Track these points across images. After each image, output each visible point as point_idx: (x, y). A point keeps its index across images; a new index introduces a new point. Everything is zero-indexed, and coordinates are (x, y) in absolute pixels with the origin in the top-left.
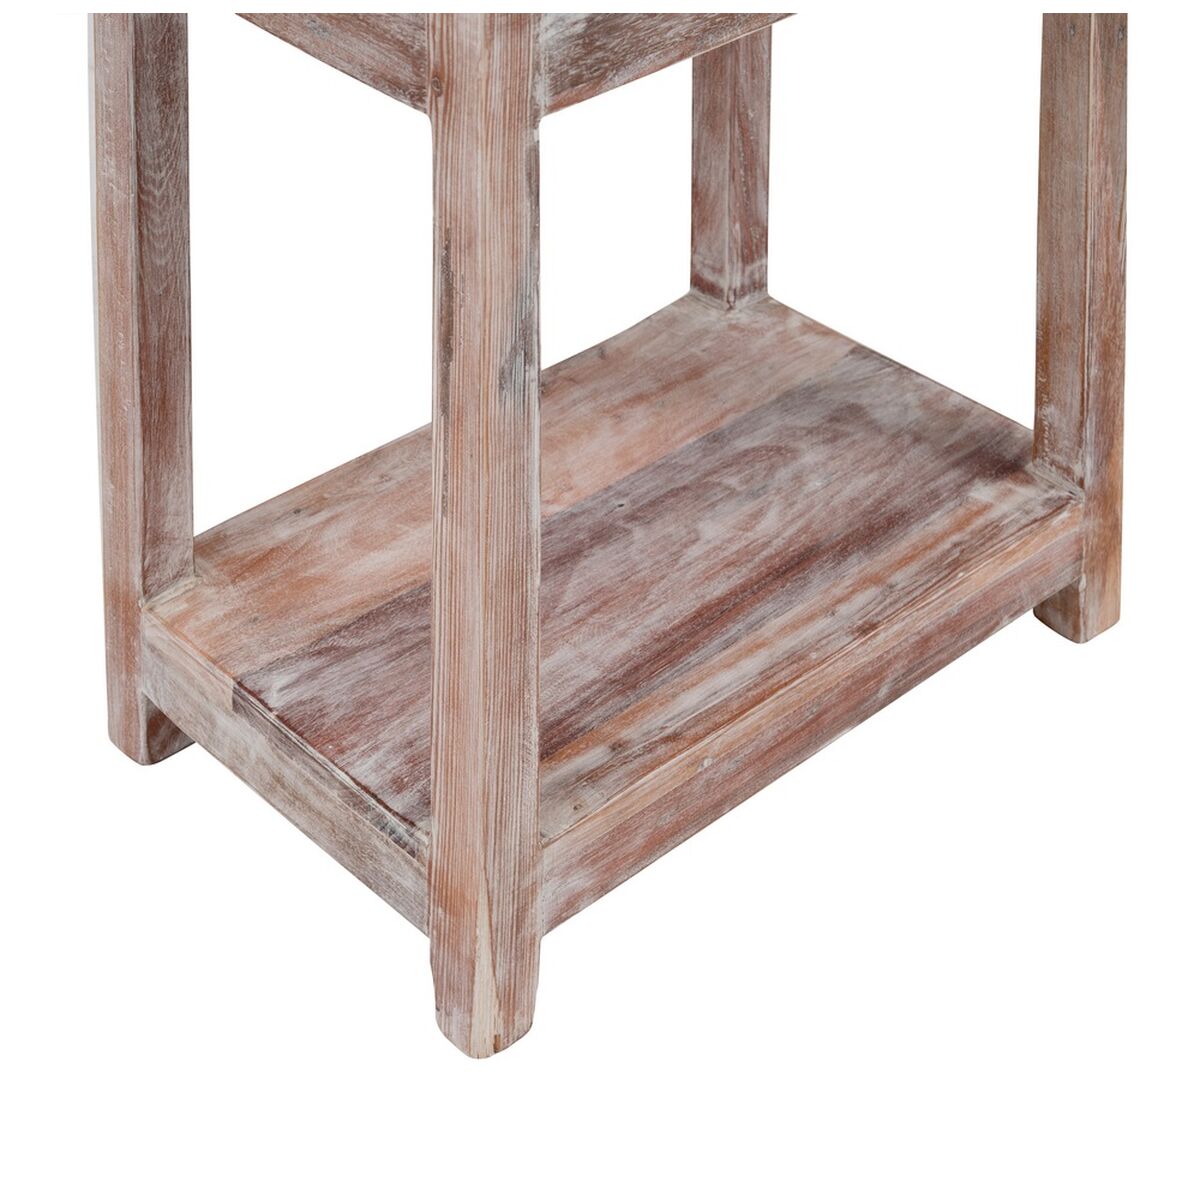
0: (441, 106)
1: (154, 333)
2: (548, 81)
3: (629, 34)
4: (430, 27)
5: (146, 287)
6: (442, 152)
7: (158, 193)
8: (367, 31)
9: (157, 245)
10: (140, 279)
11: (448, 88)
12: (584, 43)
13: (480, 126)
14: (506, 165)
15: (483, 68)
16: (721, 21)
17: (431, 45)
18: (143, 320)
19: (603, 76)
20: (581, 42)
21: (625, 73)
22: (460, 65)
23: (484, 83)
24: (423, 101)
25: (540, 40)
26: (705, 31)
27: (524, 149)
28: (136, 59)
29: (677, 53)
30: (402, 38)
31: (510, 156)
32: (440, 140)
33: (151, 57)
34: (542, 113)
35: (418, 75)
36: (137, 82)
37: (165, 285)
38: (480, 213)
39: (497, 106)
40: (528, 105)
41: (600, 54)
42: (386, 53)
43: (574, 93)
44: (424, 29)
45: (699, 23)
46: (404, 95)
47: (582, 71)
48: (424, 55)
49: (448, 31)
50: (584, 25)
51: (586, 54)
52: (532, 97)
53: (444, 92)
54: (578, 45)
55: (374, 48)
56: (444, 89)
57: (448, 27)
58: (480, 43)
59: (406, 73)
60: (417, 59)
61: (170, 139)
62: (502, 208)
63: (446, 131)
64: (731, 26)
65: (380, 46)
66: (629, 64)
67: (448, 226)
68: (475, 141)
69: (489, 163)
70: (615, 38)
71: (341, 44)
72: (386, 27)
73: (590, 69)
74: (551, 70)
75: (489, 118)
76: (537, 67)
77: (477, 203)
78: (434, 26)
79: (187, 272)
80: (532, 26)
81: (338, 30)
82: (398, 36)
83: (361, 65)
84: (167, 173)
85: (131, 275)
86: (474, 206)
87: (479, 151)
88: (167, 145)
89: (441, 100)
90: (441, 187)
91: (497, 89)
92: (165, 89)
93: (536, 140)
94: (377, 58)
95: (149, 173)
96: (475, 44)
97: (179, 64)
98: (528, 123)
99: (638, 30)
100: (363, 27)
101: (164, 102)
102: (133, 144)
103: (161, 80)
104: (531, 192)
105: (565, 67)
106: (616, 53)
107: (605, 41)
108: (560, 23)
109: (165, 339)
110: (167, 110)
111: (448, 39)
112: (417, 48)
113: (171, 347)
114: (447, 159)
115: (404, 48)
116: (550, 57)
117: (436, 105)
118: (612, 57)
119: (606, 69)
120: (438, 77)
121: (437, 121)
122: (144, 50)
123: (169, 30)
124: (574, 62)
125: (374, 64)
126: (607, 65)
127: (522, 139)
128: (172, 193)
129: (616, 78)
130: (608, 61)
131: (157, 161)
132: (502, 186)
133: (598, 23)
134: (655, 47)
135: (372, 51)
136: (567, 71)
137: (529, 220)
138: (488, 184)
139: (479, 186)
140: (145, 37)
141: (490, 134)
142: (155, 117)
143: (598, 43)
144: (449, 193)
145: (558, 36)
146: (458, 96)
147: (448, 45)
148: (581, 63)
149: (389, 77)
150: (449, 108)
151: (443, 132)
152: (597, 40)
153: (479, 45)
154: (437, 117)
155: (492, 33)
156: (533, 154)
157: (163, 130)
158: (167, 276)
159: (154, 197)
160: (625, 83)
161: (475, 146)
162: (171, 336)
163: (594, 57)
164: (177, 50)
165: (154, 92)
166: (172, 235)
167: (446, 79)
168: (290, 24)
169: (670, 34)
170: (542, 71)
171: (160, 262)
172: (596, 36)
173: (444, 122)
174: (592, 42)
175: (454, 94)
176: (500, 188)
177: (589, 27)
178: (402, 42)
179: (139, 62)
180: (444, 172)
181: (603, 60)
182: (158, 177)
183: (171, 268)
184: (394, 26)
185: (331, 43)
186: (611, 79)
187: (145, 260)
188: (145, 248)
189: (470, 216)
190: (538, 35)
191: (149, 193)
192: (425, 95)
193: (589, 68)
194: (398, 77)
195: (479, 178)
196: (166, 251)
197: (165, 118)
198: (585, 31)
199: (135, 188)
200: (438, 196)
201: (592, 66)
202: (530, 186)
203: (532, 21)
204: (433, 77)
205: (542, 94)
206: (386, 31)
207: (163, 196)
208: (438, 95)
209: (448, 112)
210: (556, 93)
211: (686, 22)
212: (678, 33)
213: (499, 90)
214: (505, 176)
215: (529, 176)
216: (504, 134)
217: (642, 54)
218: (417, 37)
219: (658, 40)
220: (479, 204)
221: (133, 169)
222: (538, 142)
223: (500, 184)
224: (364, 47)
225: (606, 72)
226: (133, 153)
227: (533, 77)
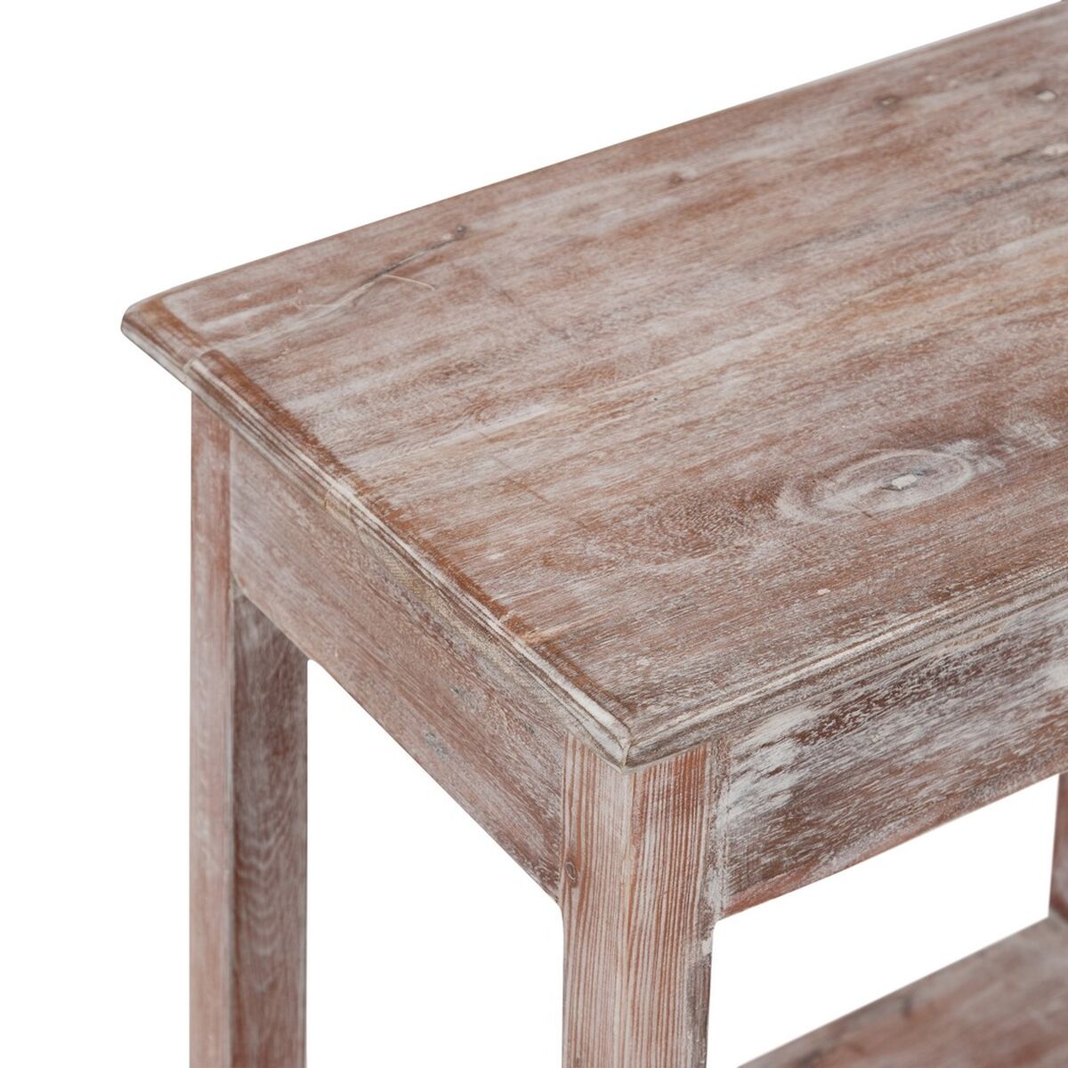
0: (576, 900)
1: (254, 1039)
2: (728, 876)
3: (857, 801)
4: (567, 795)
5: (244, 984)
6: (575, 959)
7: (263, 867)
8: (493, 771)
9: (260, 931)
10: (236, 975)
11: (584, 879)
12: (786, 821)
13: (622, 944)
14: (657, 991)
15: (627, 871)
16: (1005, 768)
17: (567, 817)
18: (239, 1025)
19: (814, 861)
20: (781, 819)
21: (848, 853)
22: (600, 856)
23: (628, 889)
24: (555, 887)
25: (718, 823)
26: (978, 783)
27: (686, 967)
28: (236, 701)
29: (933, 817)
30: (533, 796)
31: (664, 979)
32: (572, 942)
33: (257, 697)
34: (716, 917)
35: (550, 851)
36: (237, 730)
37: (270, 979)
38: (616, 1054)
39: (646, 917)
40: (696, 909)
41: (810, 833)
42: (515, 808)
43: (767, 887)
44: (559, 795)
45: (969, 774)
46: (533, 869)
47: (780, 857)
48: (558, 829)
49: (587, 807)
50: (788, 796)
51: (788, 835)
52: (702, 899)
53: (580, 884)
54: (775, 824)
55: (501, 797)
56: (580, 880)
57: (587, 802)
58: (624, 836)
59: (536, 843)
60: (551, 829)
61: (282, 798)
62: (649, 1048)
63: (580, 935)
64: (1021, 771)
65: (508, 796)
66: (856, 839)
67: (578, 1056)
68: (614, 961)
69: (631, 990)
70: (834, 809)
71: (462, 775)
72: (514, 774)
73: (794, 854)
74: (734, 861)
75: (633, 933)
76: (711, 860)
77: (613, 1041)
78: (571, 795)
79: (301, 961)
80: (706, 807)
81: (460, 757)
82: (529, 792)
83: (486, 812)
84: (277, 840)
85: (224, 970)
86: (609, 1043)
87: (619, 975)
88: (279, 806)
89: (576, 892)
90: (571, 1004)
91: (647, 894)
92: (277, 737)
93: (705, 952)
94: (503, 810)
95: (251, 842)
96: (618, 835)
97: (297, 703)
98: (695, 933)
99: (874, 794)
100: (489, 764)
101: (276, 753)
102: (229, 807)
103: (271, 725)
104: (695, 1021)
105: (755, 855)
106: (835, 828)
107: (819, 814)
108: (750, 798)
109: (268, 1046)
110: (279, 763)
111: (586, 818)
112: (550, 815)
113: (277, 1055)
114: (580, 971)
115: (536, 811)
116: (732, 845)
117: (570, 898)
118: (829, 834)
119: (820, 851)
120: (573, 864)
121: (570, 916)
122: (248, 689)
123: (285, 661)
124: (770, 847)
125: (500, 816)
126: (820, 845)
127: (683, 955)
128: (284, 864)
129: (835, 861)
130: (822, 840)
131: (262, 827)
132: (650, 1019)
133: (810, 792)
134: (896, 814)
135: (499, 800)
136: (758, 860)
137: (690, 1057)
138: (629, 1016)
139: (617, 1019)
140: (250, 673)
141: (634, 954)
142: (262, 772)
143: (808, 819)
144: (580, 1016)
145: (745, 816)
146: (596, 895)
147: (587, 826)
148: (780, 846)
149: (516, 839)
150: (584, 906)
151: (577, 934)
152: (807, 815)
153: (624, 839)
154: (570, 912)
155: (643, 824)
156: (700, 971)
157: (273, 788)
158: (273, 969)
159: (258, 872)
160: (847, 867)
161: (613, 968)
162: (277, 1041)
163: (800, 837)
164: (296, 685)
165: (261, 742)
166: (282, 918)
167: (582, 869)
168: (407, 728)
169: (924, 793)
170: (719, 864)
171: (264, 951)
172: (805, 809)
173: (578, 921)
174: (797, 819)
175: (591, 889)
176: (646, 1022)
177: (795, 798)
178: (533, 800)
179: (240, 705)
180: (576, 985)
181: (815, 840)
182: (264, 846)
183: (279, 957)
184: (525, 777)
185: (451, 770)
186: (826, 863)
187: (245, 952)
188: (244, 935)
189: (605, 1054)
190: (715, 818)
191: (251, 868)
192: (556, 878)
193: (792, 852)
194: (527, 845)
195: (617, 1010)
196: (273, 937)
197: (276, 772)
198: (789, 804)
199: (231, 863)
200: (567, 1012)
201: (796, 850)
202: (694, 1015)
203: (706, 801)
204: (568, 860)
205: (717, 891)
206: (515, 780)
207: (270, 871)
208: (574, 885)
209: (584, 911)
210: (739, 891)
211: (949, 776)
212: (936, 791)
213: (650, 896)
214: (656, 1005)
215: (693, 1001)
216: (656, 952)
217: (877, 824)
218: (551, 801)
219: (903, 802)
220: (616, 1042)
221: (228, 839)
222: (710, 955)
223: (646, 1016)
224: (489, 790)
225: (817, 856)
226: (229, 819)
227: (705, 874)
